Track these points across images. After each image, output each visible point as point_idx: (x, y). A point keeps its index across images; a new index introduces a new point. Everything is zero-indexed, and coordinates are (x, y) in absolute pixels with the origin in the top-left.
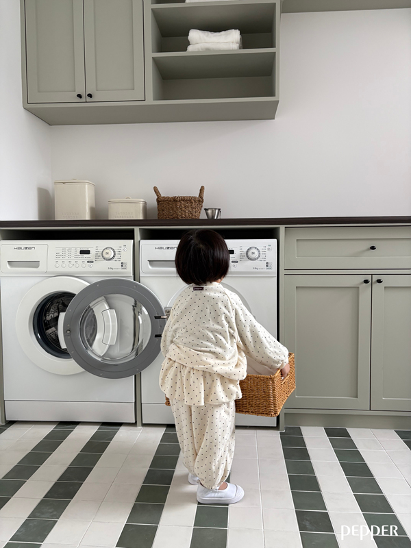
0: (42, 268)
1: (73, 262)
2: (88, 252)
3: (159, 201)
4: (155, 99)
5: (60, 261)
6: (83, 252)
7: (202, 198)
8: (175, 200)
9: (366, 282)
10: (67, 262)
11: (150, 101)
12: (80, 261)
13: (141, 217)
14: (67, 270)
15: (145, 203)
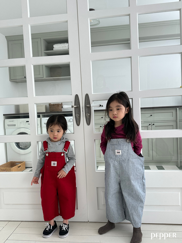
0: (16, 126)
1: (25, 124)
2: (28, 122)
3: (49, 105)
4: (46, 77)
5: (21, 124)
6: (27, 122)
7: (62, 104)
8: (54, 105)
9: (101, 126)
10: (23, 124)
11: (45, 78)
12: (26, 124)
13: (44, 111)
14: (23, 126)
15: (46, 106)
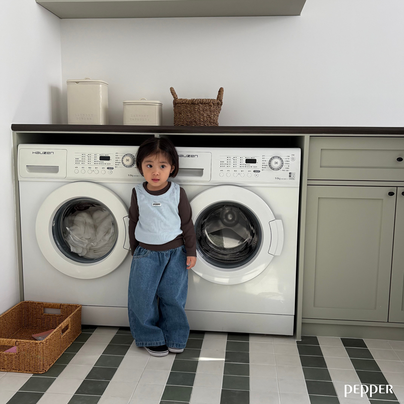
0: (61, 173)
1: (93, 168)
2: (108, 158)
3: (175, 103)
5: (80, 167)
6: (102, 158)
7: (221, 101)
9: (391, 194)
10: (86, 168)
12: (100, 167)
14: (87, 176)
15: (161, 105)
